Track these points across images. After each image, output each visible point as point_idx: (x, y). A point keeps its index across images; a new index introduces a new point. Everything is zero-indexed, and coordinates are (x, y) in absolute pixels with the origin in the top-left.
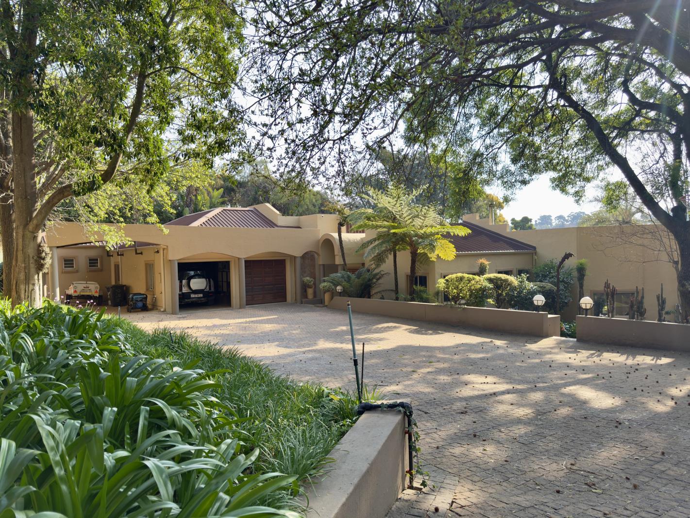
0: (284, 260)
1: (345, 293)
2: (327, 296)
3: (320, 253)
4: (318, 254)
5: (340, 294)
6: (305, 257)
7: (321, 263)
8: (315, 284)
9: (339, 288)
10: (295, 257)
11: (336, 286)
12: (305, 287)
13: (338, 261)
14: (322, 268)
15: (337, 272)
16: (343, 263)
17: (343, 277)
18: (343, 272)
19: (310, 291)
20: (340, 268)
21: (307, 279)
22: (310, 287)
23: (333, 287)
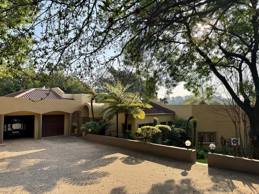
0: (64, 115)
1: (93, 132)
2: (84, 133)
3: (82, 112)
4: (81, 112)
5: (90, 133)
6: (74, 113)
7: (82, 116)
8: (78, 126)
9: (90, 130)
10: (69, 114)
11: (89, 128)
12: (73, 128)
13: (90, 116)
14: (82, 118)
15: (89, 121)
16: (92, 117)
17: (92, 124)
18: (92, 121)
19: (76, 130)
20: (91, 120)
21: (75, 124)
22: (76, 128)
23: (87, 129)
